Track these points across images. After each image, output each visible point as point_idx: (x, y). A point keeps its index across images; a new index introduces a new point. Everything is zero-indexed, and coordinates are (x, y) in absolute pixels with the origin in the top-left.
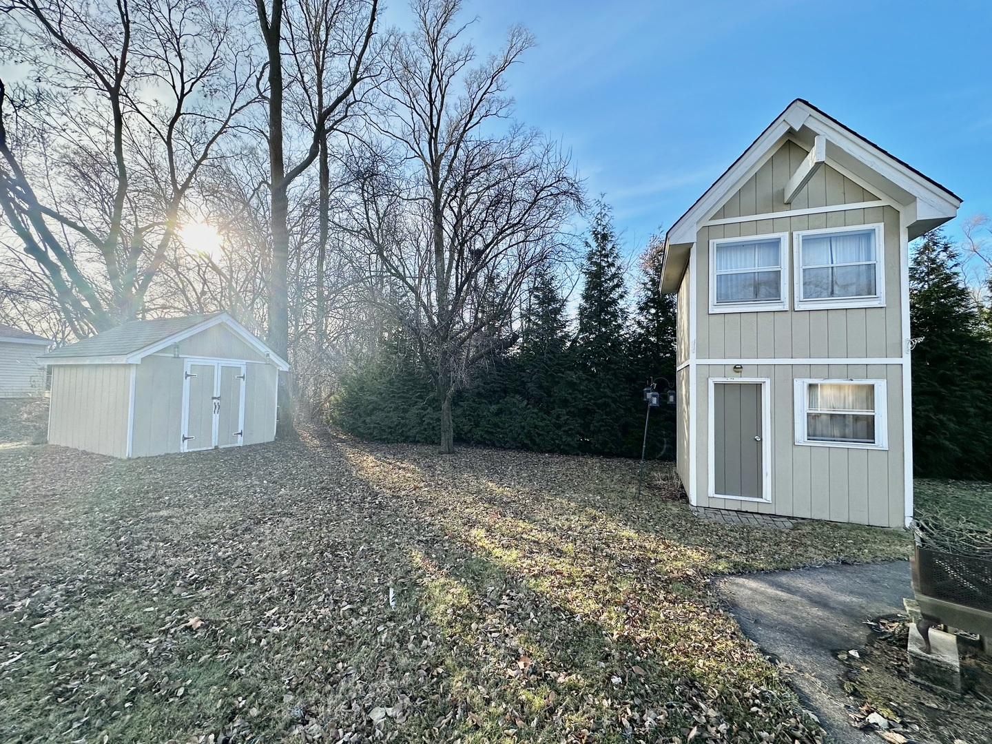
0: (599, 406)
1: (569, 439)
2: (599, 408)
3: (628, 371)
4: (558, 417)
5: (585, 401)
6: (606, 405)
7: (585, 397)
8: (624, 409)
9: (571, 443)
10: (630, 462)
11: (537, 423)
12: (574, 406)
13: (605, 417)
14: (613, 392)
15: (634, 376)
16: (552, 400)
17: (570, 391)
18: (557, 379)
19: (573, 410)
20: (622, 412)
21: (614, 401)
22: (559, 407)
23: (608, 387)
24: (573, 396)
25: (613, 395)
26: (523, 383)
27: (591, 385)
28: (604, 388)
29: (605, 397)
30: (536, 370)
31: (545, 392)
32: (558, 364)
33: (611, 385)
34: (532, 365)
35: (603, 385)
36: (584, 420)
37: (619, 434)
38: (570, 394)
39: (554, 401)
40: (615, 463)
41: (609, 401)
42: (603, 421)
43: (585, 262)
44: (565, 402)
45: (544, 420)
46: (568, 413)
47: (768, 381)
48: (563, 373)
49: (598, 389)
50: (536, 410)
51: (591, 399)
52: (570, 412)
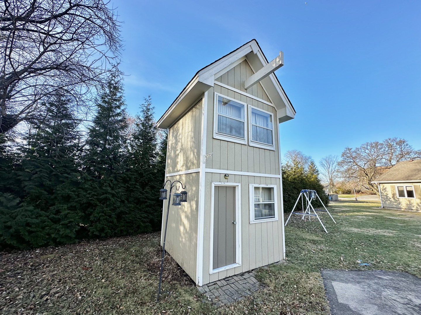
0: (100, 201)
1: (68, 231)
2: (100, 202)
3: (125, 175)
4: (58, 212)
5: (88, 197)
6: (106, 199)
7: (89, 194)
8: (120, 202)
9: (70, 235)
10: (122, 241)
11: (29, 220)
12: (77, 202)
13: (105, 209)
14: (113, 189)
15: (128, 179)
16: (53, 197)
17: (74, 189)
18: (61, 179)
19: (75, 204)
20: (119, 204)
21: (113, 195)
22: (60, 203)
23: (110, 186)
24: (76, 193)
25: (113, 192)
26: (19, 181)
27: (96, 185)
28: (106, 186)
29: (106, 194)
30: (38, 170)
31: (45, 190)
32: (64, 166)
33: (112, 185)
34: (34, 165)
35: (105, 184)
36: (84, 212)
37: (115, 221)
38: (74, 191)
39: (56, 198)
40: (110, 244)
41: (109, 196)
42: (103, 212)
43: (99, 98)
44: (67, 199)
45: (40, 216)
46: (69, 209)
47: (240, 185)
48: (69, 174)
49: (101, 187)
50: (31, 208)
51: (94, 195)
52: (71, 206)
